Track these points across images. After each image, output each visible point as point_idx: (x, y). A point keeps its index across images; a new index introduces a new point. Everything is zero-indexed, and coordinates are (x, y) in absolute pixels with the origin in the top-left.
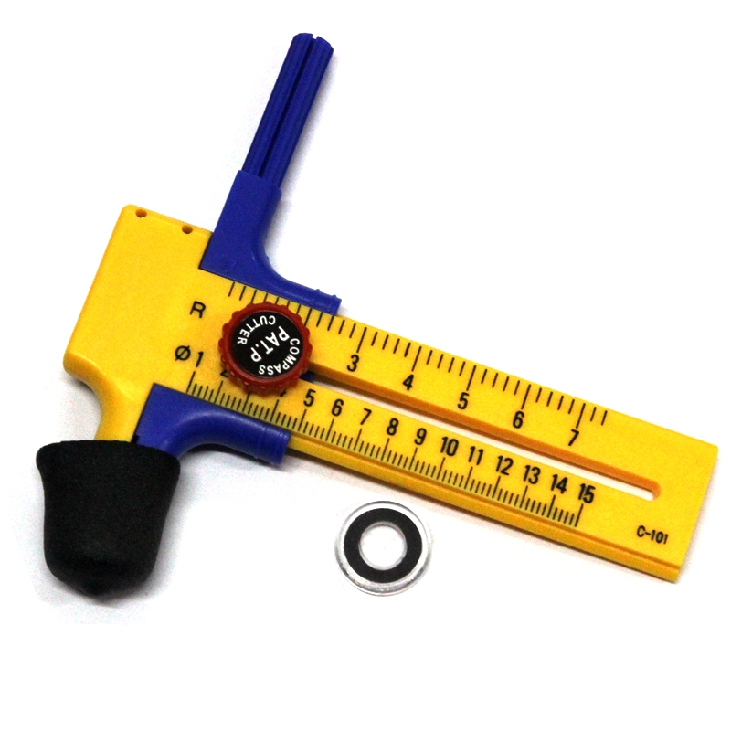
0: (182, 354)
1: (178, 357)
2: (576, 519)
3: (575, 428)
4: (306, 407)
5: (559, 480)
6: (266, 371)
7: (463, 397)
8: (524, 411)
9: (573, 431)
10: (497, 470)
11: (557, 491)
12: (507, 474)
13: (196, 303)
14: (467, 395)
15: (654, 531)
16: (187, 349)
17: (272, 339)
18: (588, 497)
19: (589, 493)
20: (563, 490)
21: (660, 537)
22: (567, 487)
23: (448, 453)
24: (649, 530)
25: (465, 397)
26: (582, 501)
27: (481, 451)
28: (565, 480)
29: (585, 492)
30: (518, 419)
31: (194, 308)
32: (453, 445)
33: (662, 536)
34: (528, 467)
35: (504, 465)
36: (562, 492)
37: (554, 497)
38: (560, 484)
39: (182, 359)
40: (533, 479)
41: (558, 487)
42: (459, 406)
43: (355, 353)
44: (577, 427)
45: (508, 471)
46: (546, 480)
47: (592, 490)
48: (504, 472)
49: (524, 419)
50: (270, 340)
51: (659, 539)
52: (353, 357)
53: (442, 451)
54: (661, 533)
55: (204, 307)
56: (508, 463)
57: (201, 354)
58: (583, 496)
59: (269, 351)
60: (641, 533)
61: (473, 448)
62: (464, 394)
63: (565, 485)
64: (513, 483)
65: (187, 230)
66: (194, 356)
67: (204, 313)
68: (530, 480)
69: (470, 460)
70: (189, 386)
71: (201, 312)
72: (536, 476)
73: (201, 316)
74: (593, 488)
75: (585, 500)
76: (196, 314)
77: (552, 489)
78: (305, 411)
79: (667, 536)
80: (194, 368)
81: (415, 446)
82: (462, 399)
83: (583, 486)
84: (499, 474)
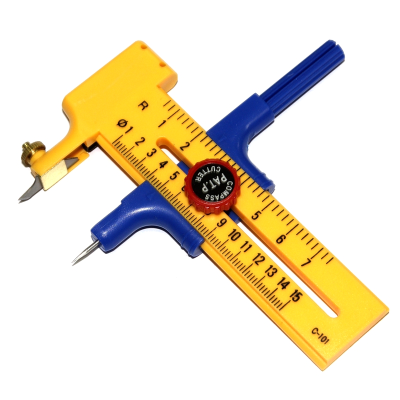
0: (122, 123)
1: (119, 124)
2: (282, 307)
3: (310, 259)
4: (170, 179)
5: (285, 281)
6: (210, 198)
7: (257, 214)
8: (287, 236)
9: (308, 259)
10: (253, 260)
11: (280, 287)
12: (258, 265)
13: (144, 102)
14: (261, 213)
15: (322, 334)
16: (126, 123)
17: (217, 180)
18: (296, 299)
19: (297, 296)
20: (284, 287)
21: (324, 339)
22: (287, 287)
23: (232, 239)
24: (320, 332)
25: (259, 214)
26: (291, 299)
27: (250, 246)
28: (288, 283)
29: (296, 294)
30: (281, 239)
31: (142, 104)
32: (237, 235)
33: (326, 339)
34: (271, 267)
35: (259, 259)
36: (283, 289)
37: (277, 289)
38: (284, 284)
39: (120, 126)
40: (271, 274)
41: (282, 285)
42: (252, 217)
44: (311, 258)
45: (259, 263)
46: (277, 278)
47: (300, 295)
48: (256, 263)
49: (284, 241)
50: (216, 180)
51: (323, 340)
53: (229, 236)
54: (326, 337)
55: (147, 106)
56: (262, 259)
57: (131, 128)
58: (293, 296)
59: (213, 187)
60: (314, 332)
61: (247, 242)
62: (259, 212)
63: (287, 285)
64: (259, 271)
65: (163, 65)
66: (127, 128)
67: (146, 109)
68: (268, 274)
69: (242, 247)
70: (116, 140)
71: (144, 107)
72: (273, 274)
73: (143, 109)
74: (302, 295)
75: (293, 299)
76: (141, 107)
77: (278, 284)
78: (168, 181)
79: (328, 340)
80: (124, 133)
81: (216, 226)
82: (256, 214)
83: (296, 291)
84: (254, 262)
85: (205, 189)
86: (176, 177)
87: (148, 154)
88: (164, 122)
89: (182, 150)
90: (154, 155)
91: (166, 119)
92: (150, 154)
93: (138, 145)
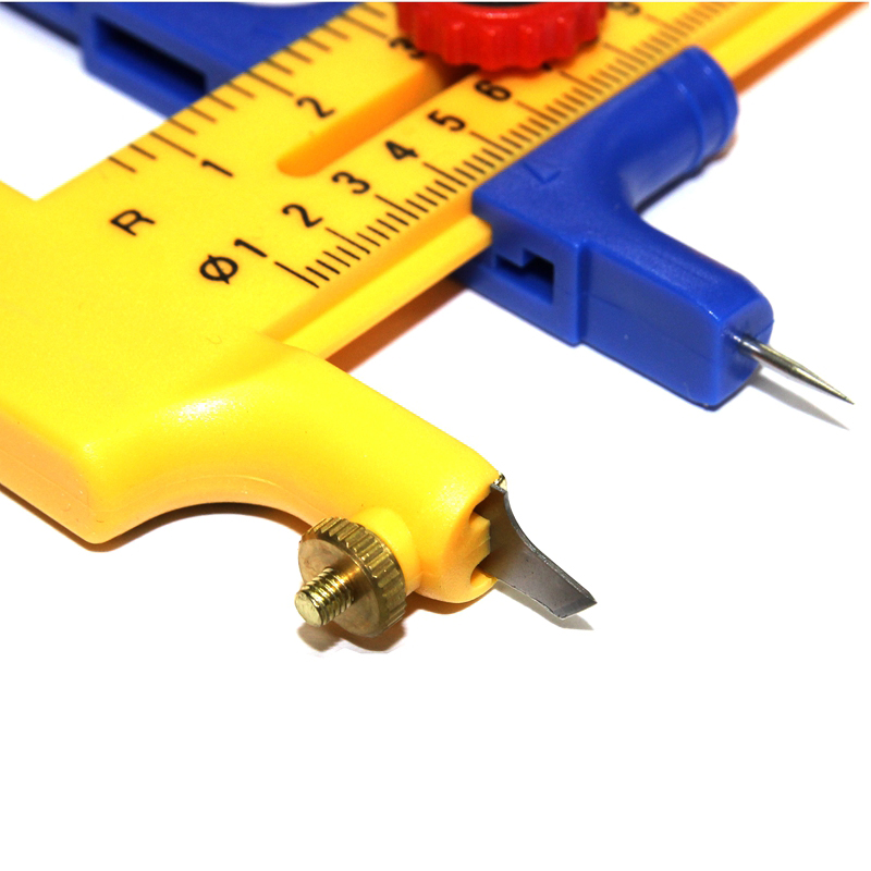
1: (224, 278)
13: (115, 222)
16: (214, 260)
31: (127, 228)
55: (133, 212)
57: (240, 243)
67: (145, 214)
70: (303, 278)
73: (151, 222)
80: (268, 262)
86: (453, 118)
87: (360, 192)
91: (196, 161)
92: (359, 187)
93: (319, 220)
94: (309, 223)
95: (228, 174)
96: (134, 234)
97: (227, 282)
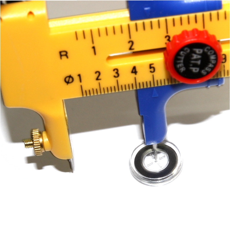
0: (69, 80)
1: (68, 83)
4: (152, 74)
6: (207, 71)
13: (60, 52)
16: (70, 77)
31: (61, 56)
39: (70, 83)
43: (166, 34)
50: (195, 58)
52: (166, 37)
55: (66, 52)
57: (79, 75)
59: (199, 62)
66: (76, 79)
67: (68, 55)
70: (82, 93)
71: (66, 55)
73: (67, 57)
76: (64, 58)
78: (153, 76)
80: (80, 84)
85: (195, 70)
86: (154, 68)
87: (115, 77)
88: (94, 48)
89: (133, 49)
90: (119, 72)
91: (92, 45)
92: (116, 75)
93: (100, 79)
94: (97, 79)
95: (95, 54)
96: (61, 58)
97: (67, 84)
